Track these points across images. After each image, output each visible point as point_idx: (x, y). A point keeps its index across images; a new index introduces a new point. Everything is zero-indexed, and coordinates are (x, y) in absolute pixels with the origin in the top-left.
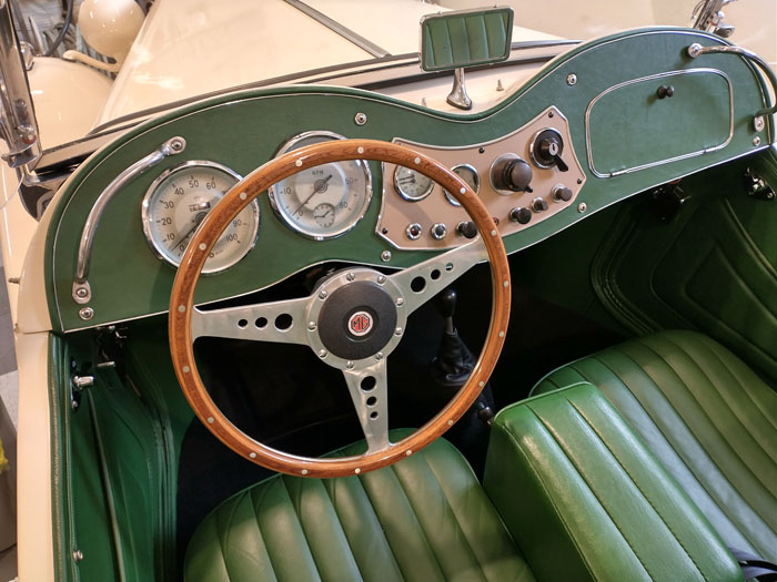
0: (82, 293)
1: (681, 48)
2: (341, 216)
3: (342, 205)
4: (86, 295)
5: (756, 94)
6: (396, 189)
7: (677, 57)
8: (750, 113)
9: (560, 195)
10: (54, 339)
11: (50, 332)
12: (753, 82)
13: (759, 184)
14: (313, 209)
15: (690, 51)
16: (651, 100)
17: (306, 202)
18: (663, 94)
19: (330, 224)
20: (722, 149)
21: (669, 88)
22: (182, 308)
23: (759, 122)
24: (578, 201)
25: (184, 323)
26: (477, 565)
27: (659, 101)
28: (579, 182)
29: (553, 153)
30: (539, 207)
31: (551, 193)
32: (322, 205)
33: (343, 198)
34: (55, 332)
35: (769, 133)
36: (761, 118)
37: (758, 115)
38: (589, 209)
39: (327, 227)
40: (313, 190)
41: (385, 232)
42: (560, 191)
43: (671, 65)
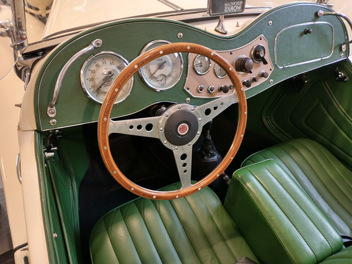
0: (52, 112)
1: (315, 12)
2: (169, 80)
3: (169, 75)
4: (54, 113)
5: (343, 35)
6: (194, 69)
7: (313, 16)
8: (340, 43)
9: (263, 75)
10: (37, 134)
11: (35, 130)
12: (342, 29)
13: (341, 74)
14: (157, 76)
15: (318, 14)
16: (301, 35)
17: (154, 73)
18: (307, 32)
19: (164, 84)
20: (329, 58)
21: (310, 30)
22: (105, 119)
23: (344, 47)
24: (269, 79)
25: (106, 126)
26: (224, 240)
27: (304, 35)
28: (271, 70)
29: (262, 56)
30: (254, 80)
31: (259, 74)
32: (161, 75)
33: (170, 72)
34: (38, 131)
35: (347, 52)
36: (345, 45)
37: (344, 44)
38: (274, 82)
39: (163, 85)
40: (157, 68)
41: (188, 89)
42: (263, 73)
43: (310, 19)
